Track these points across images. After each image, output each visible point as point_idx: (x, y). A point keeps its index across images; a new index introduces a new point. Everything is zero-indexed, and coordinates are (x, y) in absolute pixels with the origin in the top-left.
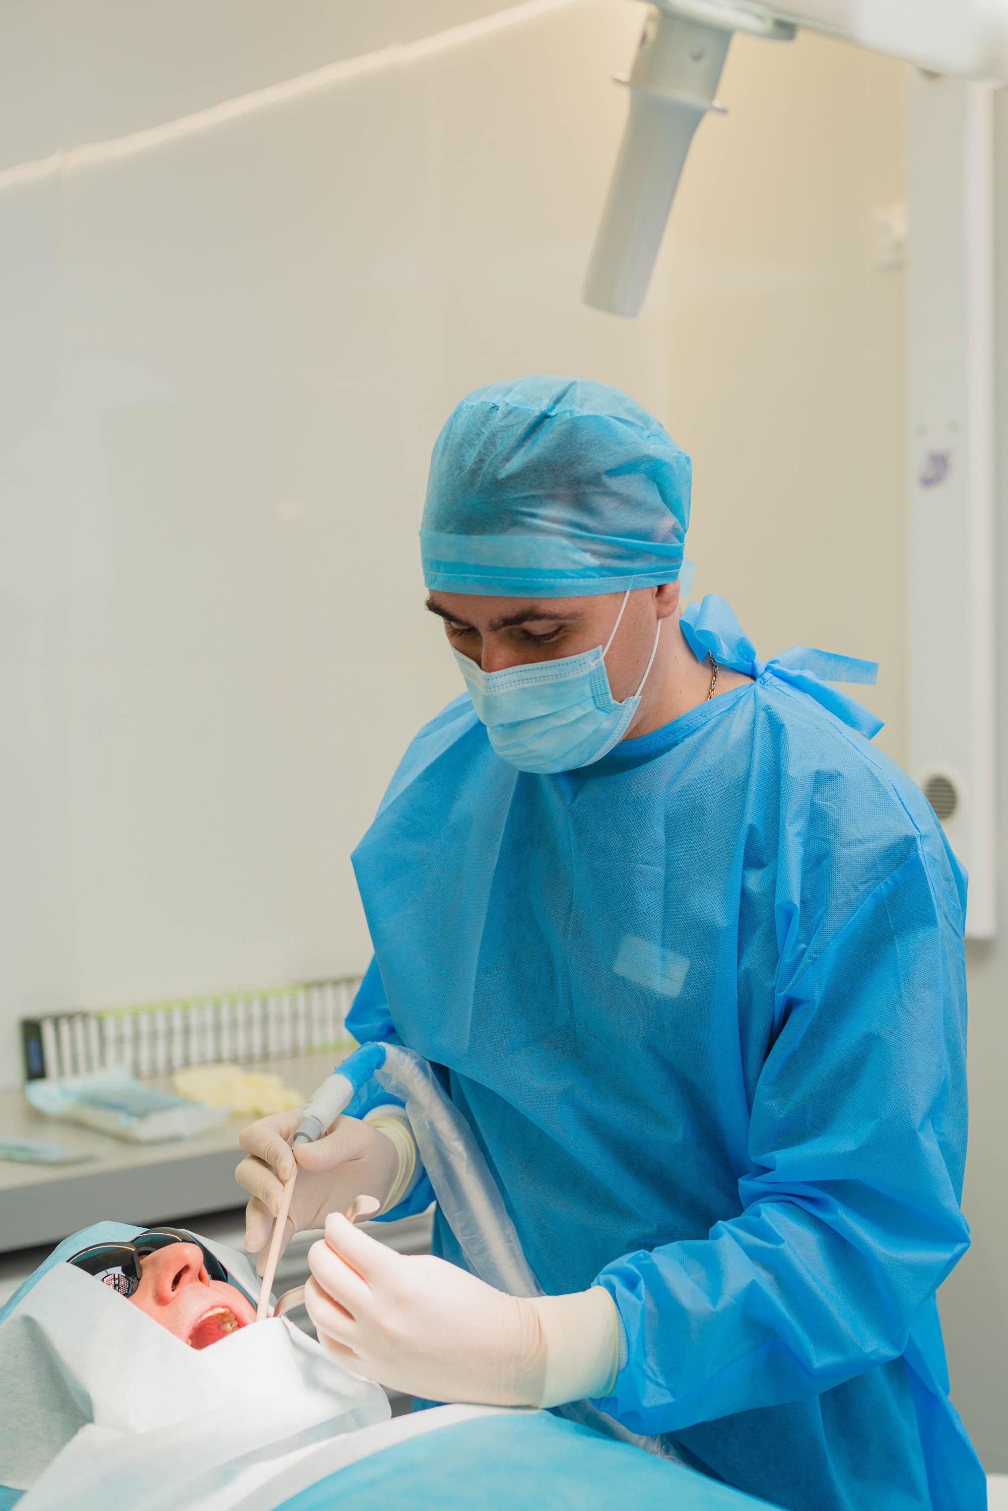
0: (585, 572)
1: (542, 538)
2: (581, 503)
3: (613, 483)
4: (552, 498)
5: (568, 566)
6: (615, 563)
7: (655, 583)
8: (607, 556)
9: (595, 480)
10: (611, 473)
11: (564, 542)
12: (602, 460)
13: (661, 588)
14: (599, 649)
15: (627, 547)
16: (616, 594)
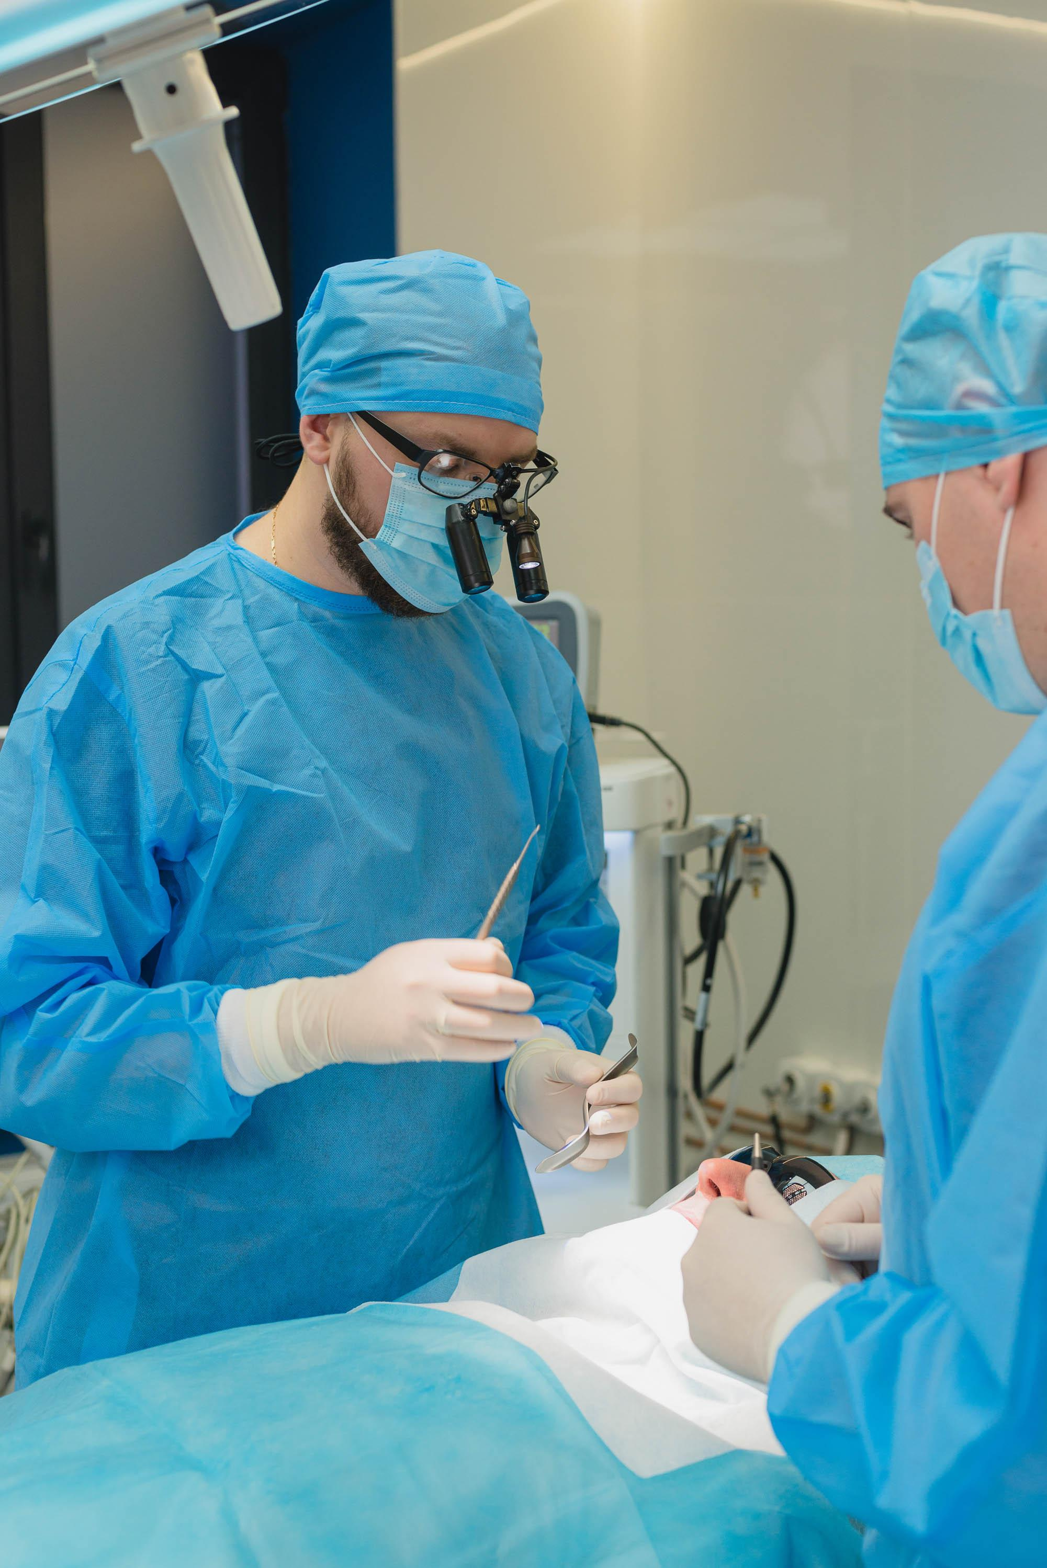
13: (985, 467)
14: (924, 544)
15: (924, 420)
16: (926, 479)
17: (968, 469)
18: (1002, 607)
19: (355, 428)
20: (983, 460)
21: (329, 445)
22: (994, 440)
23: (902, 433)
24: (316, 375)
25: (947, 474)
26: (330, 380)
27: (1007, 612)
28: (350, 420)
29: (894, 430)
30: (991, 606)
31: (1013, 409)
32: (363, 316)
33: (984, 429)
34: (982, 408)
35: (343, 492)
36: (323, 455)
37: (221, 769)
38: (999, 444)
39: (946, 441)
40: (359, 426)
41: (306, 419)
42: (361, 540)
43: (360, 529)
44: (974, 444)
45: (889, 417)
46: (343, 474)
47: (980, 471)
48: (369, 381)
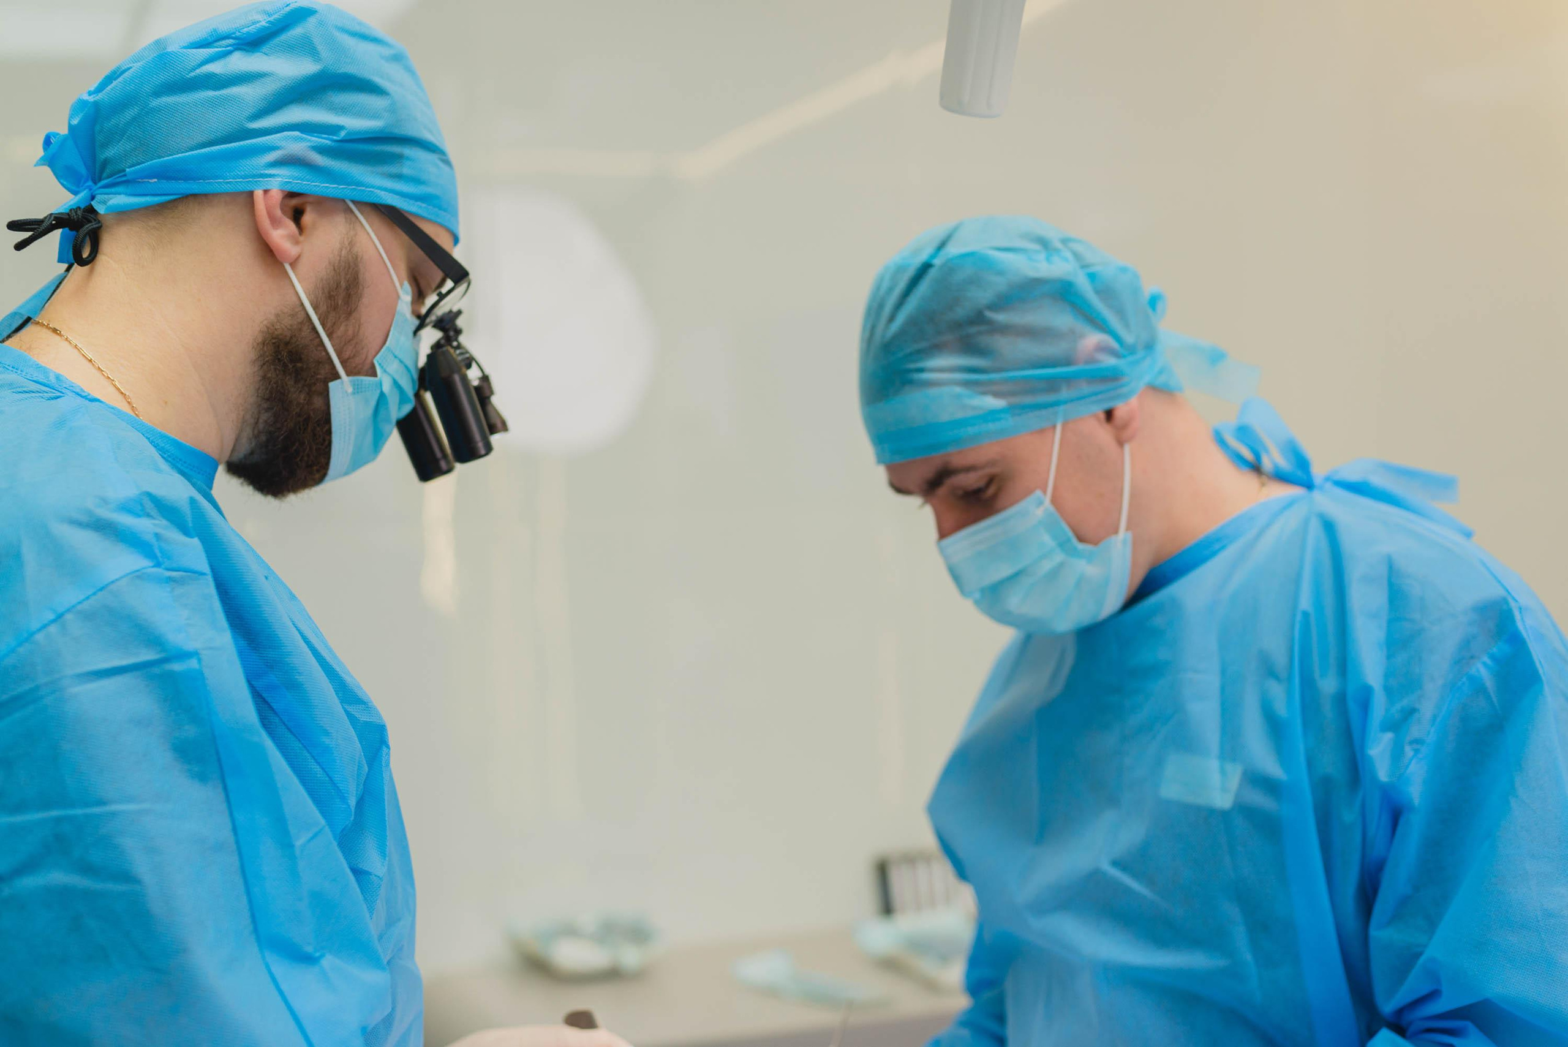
0: (991, 415)
1: (933, 391)
2: (969, 347)
3: (1000, 317)
4: (936, 348)
5: (970, 414)
6: (1028, 400)
7: (1099, 410)
8: (1013, 394)
9: (978, 318)
10: (994, 307)
11: (958, 390)
12: (982, 296)
13: (1109, 415)
14: (1038, 493)
15: (1040, 379)
16: (1041, 431)
17: (1094, 416)
18: (1128, 529)
19: (361, 224)
20: (1107, 406)
21: (301, 238)
22: (1122, 386)
23: (996, 395)
24: (298, 140)
25: (1065, 422)
26: (322, 150)
27: (1129, 534)
28: (354, 213)
30: (1116, 531)
33: (1110, 378)
34: (1110, 361)
35: (332, 308)
38: (1125, 390)
39: (1064, 394)
40: (367, 221)
41: (276, 195)
42: (337, 376)
43: (343, 363)
44: (1096, 394)
45: (966, 384)
46: (343, 284)
47: (1102, 416)
48: (386, 169)
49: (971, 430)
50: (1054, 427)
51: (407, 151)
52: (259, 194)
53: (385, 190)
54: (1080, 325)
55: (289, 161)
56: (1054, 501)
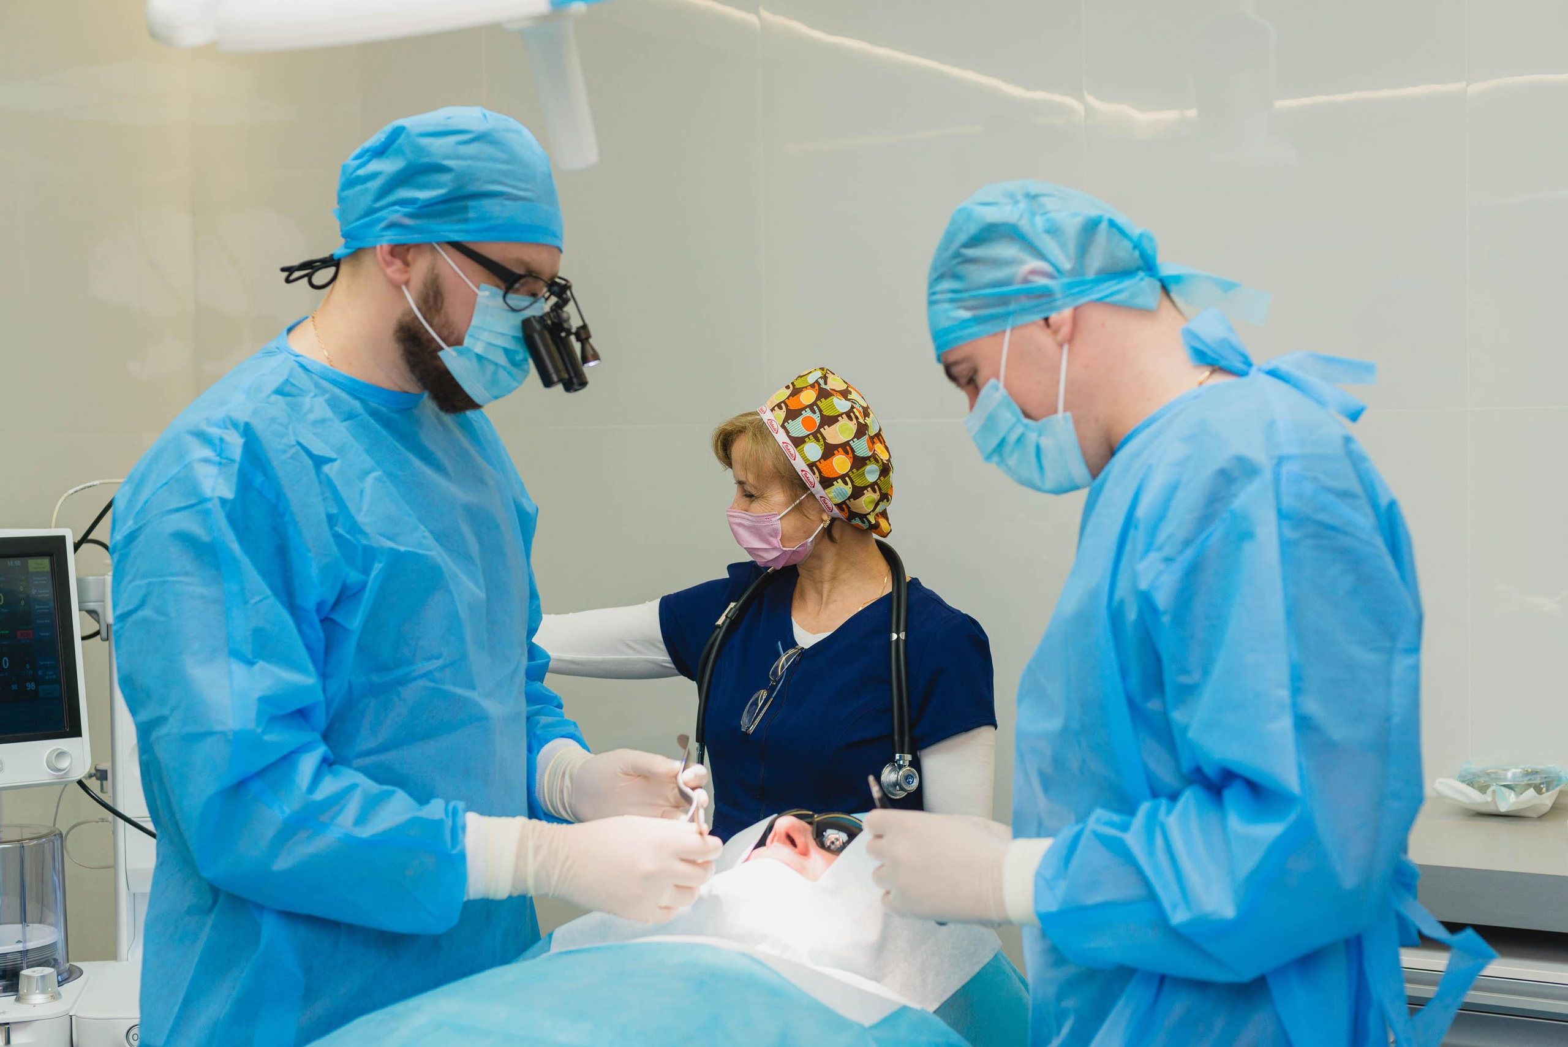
0: (965, 324)
2: (953, 275)
3: (972, 252)
5: (952, 323)
6: (986, 312)
7: (1038, 318)
8: (975, 308)
9: (956, 253)
10: (967, 245)
11: (946, 306)
13: (1046, 320)
14: (993, 381)
15: (993, 295)
16: (995, 335)
17: (1034, 323)
18: (1065, 410)
19: (441, 255)
20: (1045, 315)
21: (409, 269)
22: (1055, 300)
23: (967, 308)
24: (397, 211)
25: (1013, 329)
26: (411, 216)
27: (1068, 414)
28: (436, 249)
29: (959, 308)
30: (1055, 411)
31: (1065, 280)
32: (448, 163)
33: (1046, 294)
34: (1043, 281)
35: (429, 309)
36: (404, 277)
37: (359, 537)
38: (1058, 303)
39: (1012, 307)
40: (447, 254)
41: (386, 248)
42: (442, 349)
43: (443, 339)
44: (1036, 306)
45: (952, 301)
46: (431, 294)
47: (1042, 323)
48: (456, 217)
49: (952, 336)
50: (1004, 332)
51: (471, 203)
52: (378, 246)
53: (450, 231)
54: (1024, 256)
55: (392, 226)
56: (1006, 386)
